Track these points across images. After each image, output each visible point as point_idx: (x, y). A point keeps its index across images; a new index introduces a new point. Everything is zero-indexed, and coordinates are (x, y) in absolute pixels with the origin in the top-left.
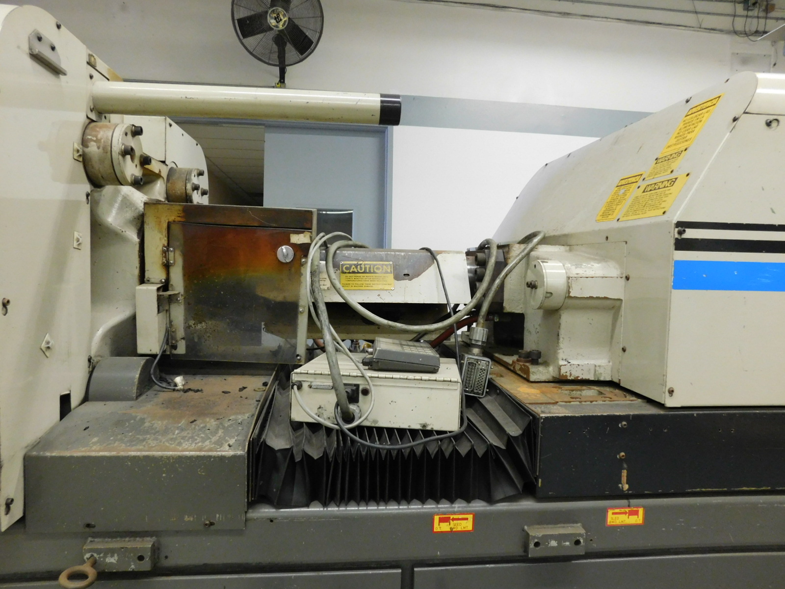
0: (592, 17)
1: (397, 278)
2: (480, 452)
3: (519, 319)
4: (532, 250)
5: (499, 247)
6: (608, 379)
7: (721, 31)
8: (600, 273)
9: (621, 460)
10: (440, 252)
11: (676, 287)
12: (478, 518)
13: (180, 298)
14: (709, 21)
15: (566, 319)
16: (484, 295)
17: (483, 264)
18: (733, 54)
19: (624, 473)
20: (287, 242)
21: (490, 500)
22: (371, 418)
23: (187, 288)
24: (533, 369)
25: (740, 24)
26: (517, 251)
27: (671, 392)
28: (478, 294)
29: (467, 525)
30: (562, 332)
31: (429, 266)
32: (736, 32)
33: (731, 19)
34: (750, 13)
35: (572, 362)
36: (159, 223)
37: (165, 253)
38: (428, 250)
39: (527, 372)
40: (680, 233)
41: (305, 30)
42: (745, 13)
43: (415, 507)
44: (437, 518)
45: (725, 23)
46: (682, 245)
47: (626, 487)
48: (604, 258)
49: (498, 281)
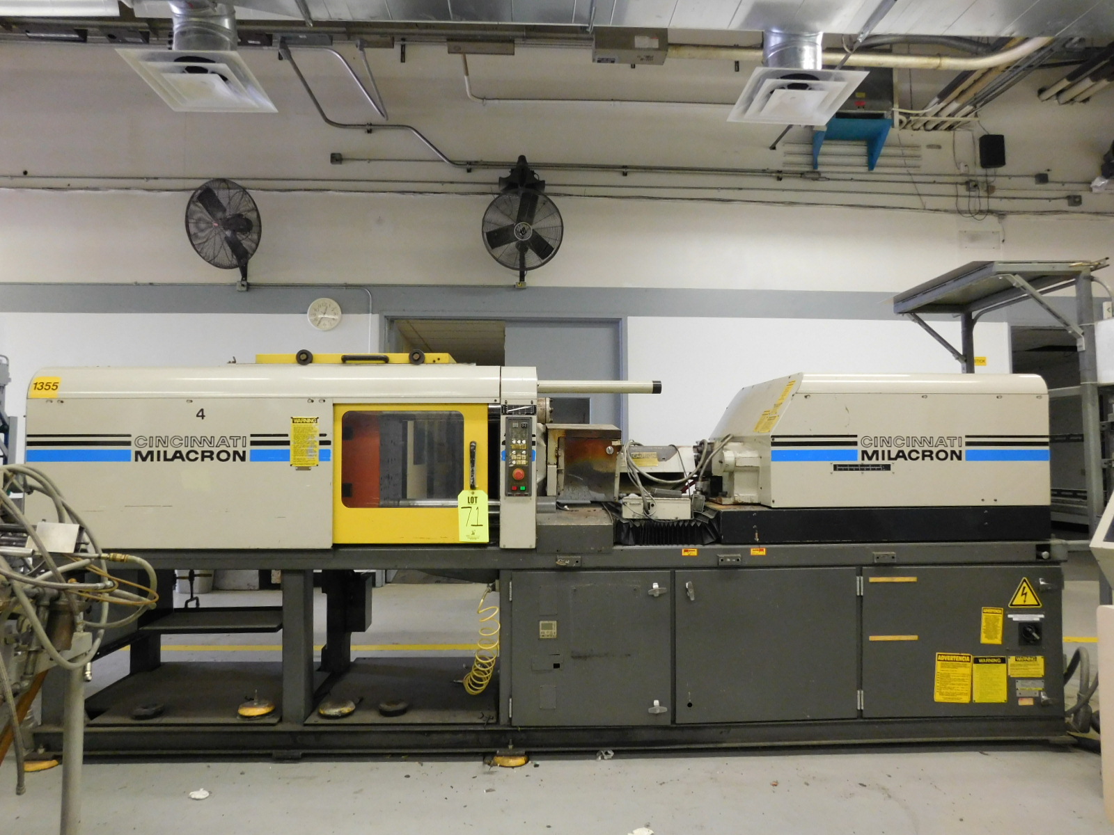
0: (816, 204)
1: (659, 460)
2: (699, 525)
3: (720, 479)
4: (725, 445)
5: (709, 444)
6: (757, 502)
7: (946, 211)
8: (750, 456)
9: (755, 529)
10: (680, 447)
11: (773, 460)
12: (699, 550)
13: (563, 471)
14: (932, 202)
15: (736, 476)
16: (701, 467)
17: (700, 452)
18: (960, 232)
19: (757, 534)
20: (611, 445)
21: (704, 544)
22: (655, 515)
23: (566, 466)
24: (723, 499)
25: (963, 204)
26: (717, 446)
27: (773, 501)
28: (699, 466)
29: (695, 553)
30: (735, 482)
31: (675, 454)
32: (960, 212)
33: (955, 199)
34: (973, 194)
35: (740, 495)
36: (554, 437)
37: (557, 451)
38: (674, 446)
39: (721, 501)
40: (773, 440)
41: (547, 240)
42: (967, 193)
43: (675, 547)
44: (683, 550)
45: (949, 203)
46: (774, 444)
47: (758, 540)
48: (753, 449)
49: (708, 461)
